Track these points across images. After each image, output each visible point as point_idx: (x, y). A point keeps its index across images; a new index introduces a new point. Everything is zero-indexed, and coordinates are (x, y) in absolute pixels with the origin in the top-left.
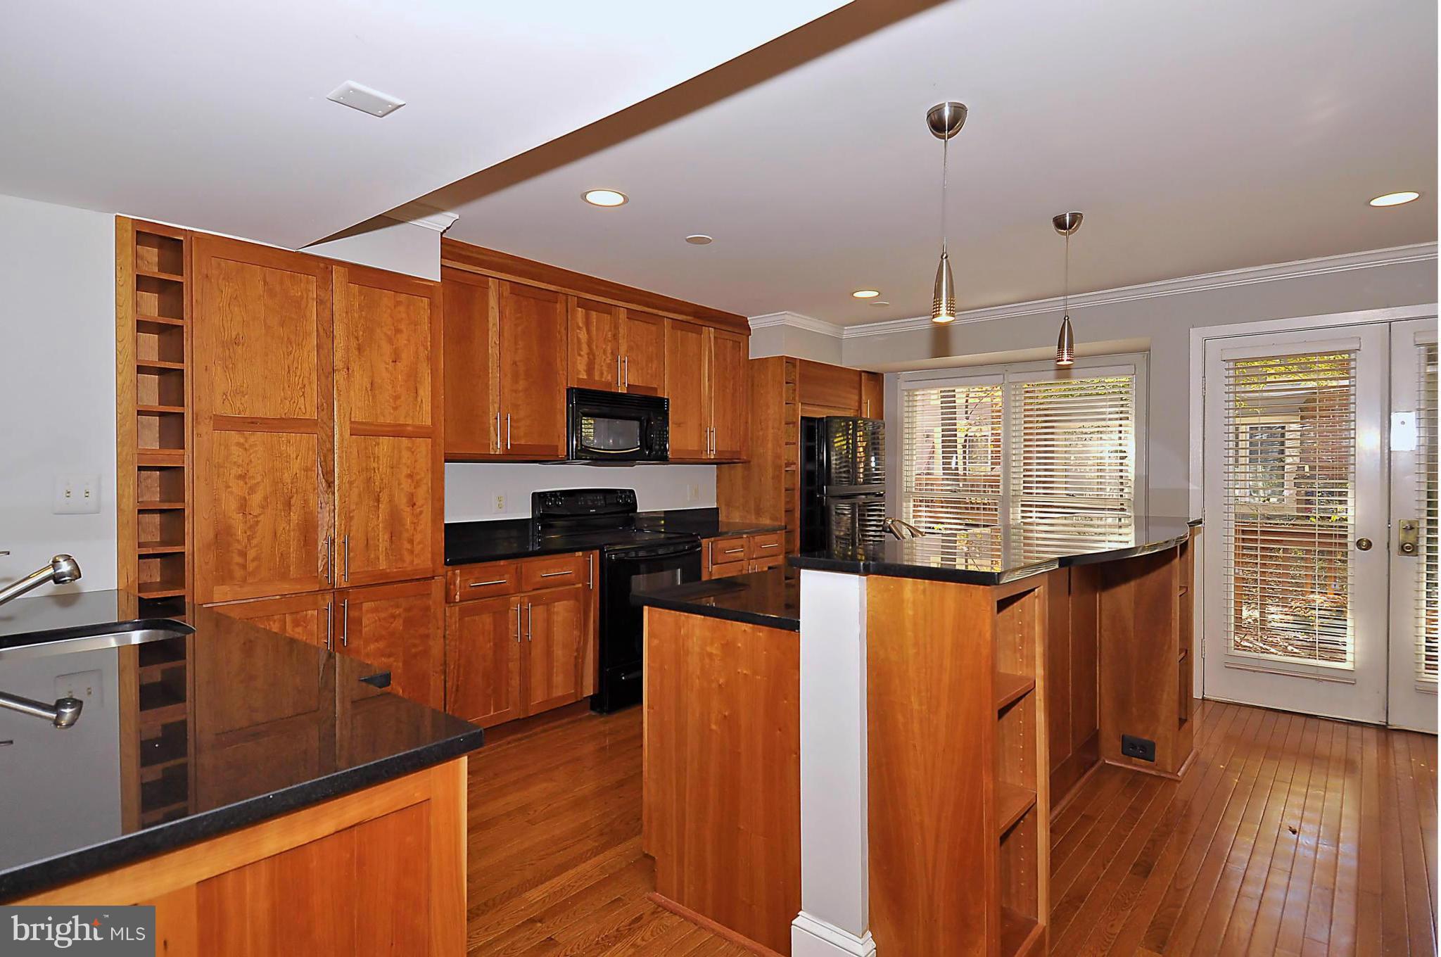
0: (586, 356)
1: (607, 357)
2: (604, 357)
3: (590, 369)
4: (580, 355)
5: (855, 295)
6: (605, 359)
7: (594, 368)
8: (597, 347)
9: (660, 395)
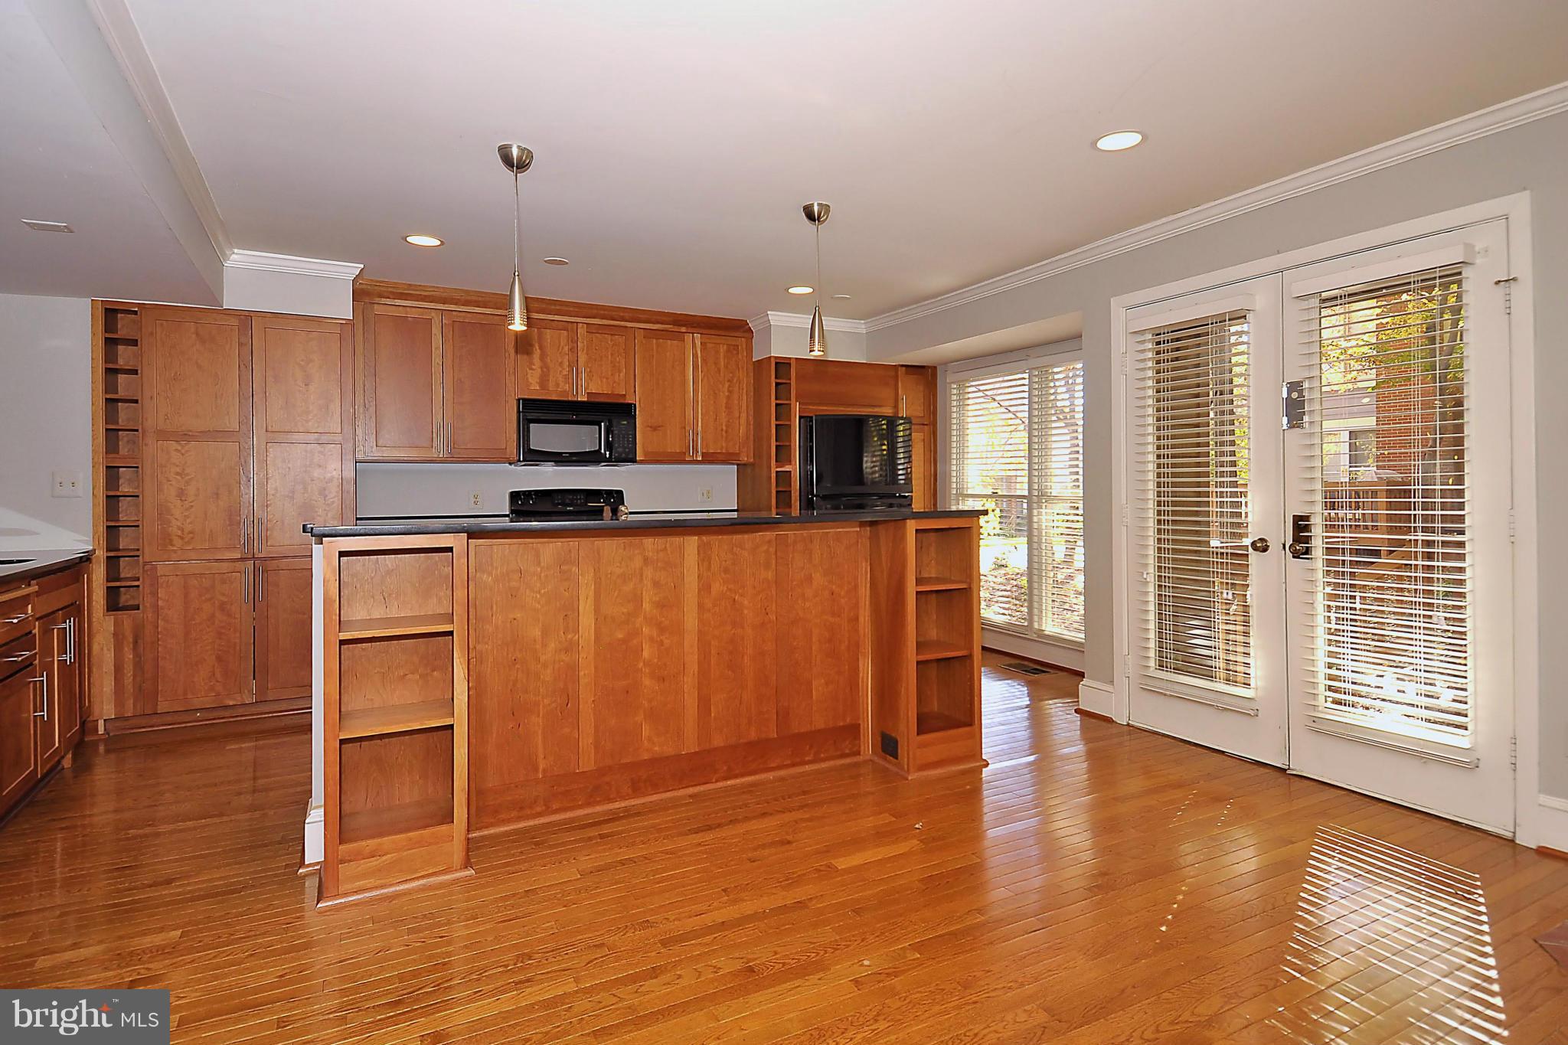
0: (539, 370)
1: (564, 369)
2: (560, 369)
3: (543, 382)
4: (531, 369)
5: (791, 291)
6: (561, 371)
7: (548, 380)
8: (551, 361)
9: (629, 401)
